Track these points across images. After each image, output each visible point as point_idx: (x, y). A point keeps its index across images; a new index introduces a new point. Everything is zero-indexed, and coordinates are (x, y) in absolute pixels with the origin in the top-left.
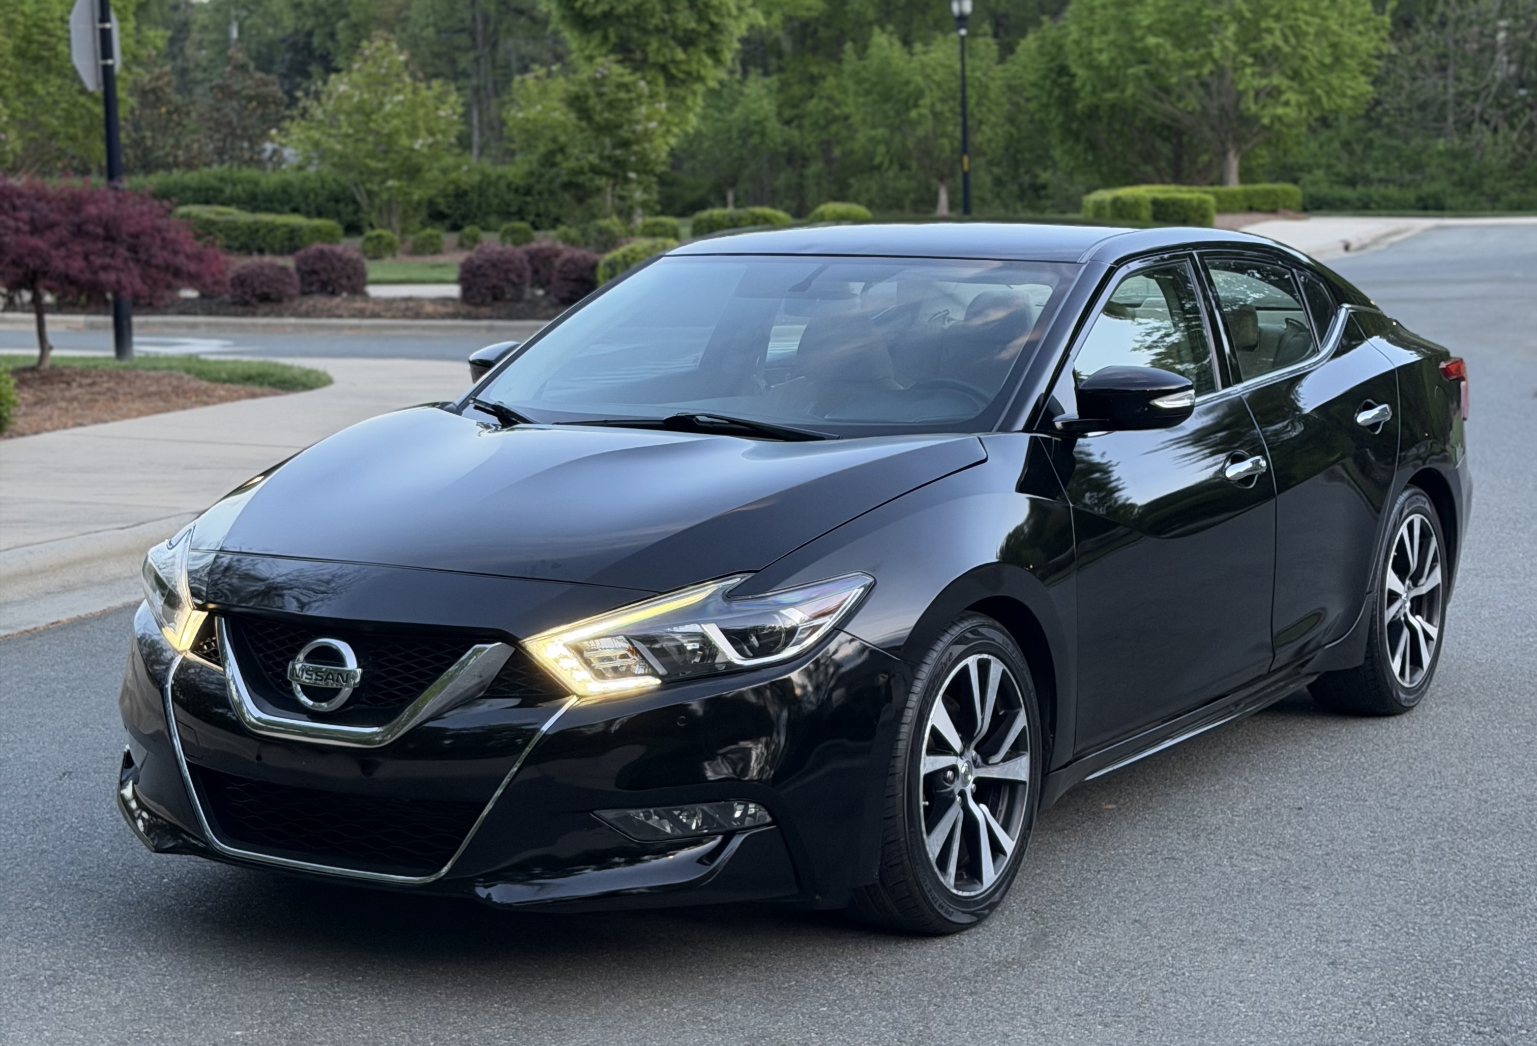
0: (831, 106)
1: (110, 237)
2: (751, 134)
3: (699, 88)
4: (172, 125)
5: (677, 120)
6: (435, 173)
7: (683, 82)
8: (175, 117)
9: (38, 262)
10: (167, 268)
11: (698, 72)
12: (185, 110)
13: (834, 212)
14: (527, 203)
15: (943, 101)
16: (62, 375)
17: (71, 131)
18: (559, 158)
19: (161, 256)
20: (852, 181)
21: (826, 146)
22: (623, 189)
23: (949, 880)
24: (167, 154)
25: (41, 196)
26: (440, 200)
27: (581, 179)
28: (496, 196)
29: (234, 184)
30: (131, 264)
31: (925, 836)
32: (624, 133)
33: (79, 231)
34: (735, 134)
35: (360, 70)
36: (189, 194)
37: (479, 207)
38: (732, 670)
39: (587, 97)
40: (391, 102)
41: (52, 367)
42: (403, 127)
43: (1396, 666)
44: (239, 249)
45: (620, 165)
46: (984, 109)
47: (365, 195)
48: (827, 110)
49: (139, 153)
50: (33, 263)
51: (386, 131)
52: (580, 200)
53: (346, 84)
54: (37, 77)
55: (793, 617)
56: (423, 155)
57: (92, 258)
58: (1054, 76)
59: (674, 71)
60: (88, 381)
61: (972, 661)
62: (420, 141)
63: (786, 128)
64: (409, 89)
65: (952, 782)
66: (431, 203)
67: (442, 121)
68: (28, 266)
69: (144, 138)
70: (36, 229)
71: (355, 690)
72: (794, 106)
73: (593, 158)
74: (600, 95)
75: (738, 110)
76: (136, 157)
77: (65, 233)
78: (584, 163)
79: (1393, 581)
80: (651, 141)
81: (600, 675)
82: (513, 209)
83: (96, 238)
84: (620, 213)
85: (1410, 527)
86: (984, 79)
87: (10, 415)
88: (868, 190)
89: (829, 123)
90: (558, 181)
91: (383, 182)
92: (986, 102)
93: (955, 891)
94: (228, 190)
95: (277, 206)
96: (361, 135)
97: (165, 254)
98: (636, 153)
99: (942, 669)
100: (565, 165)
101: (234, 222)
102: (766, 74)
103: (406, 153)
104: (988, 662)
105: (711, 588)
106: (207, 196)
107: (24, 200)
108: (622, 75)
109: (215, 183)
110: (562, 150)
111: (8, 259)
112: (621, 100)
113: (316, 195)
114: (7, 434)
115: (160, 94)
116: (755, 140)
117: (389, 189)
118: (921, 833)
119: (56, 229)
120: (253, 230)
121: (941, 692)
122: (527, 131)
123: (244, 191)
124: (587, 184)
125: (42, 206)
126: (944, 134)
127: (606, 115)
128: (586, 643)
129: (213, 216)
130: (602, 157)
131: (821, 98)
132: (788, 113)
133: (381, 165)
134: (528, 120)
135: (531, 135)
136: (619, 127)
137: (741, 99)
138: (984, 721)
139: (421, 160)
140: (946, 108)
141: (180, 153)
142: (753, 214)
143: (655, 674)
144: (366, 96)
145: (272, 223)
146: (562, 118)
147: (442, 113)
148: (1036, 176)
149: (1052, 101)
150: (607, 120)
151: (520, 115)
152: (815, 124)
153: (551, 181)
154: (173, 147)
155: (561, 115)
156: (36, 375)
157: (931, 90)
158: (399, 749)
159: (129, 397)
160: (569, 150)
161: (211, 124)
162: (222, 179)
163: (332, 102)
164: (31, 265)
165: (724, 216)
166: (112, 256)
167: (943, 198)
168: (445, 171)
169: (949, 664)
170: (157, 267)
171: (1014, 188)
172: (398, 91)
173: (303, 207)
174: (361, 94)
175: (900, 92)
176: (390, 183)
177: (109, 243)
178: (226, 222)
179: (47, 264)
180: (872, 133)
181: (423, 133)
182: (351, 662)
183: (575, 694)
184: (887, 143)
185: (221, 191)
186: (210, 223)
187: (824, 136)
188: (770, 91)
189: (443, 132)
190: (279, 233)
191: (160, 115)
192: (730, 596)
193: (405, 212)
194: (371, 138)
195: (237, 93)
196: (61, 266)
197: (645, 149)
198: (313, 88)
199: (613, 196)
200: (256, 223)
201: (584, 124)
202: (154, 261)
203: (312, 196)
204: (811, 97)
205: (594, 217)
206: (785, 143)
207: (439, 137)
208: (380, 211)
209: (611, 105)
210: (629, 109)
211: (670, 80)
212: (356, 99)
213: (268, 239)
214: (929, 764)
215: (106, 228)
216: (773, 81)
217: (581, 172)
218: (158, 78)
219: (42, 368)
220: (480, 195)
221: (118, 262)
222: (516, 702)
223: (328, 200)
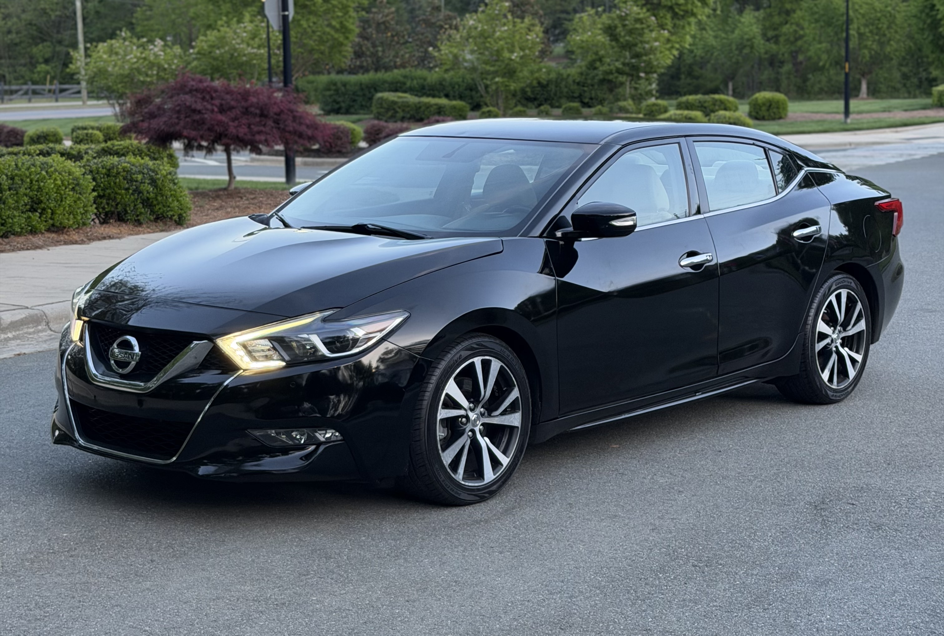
0: (797, 29)
1: (263, 115)
2: (745, 47)
3: (692, 20)
4: (394, 43)
5: (678, 40)
6: (526, 73)
7: (683, 17)
8: (396, 38)
9: (222, 129)
10: (295, 132)
11: (692, 10)
12: (402, 34)
13: (764, 97)
14: (585, 91)
15: (866, 26)
16: (239, 193)
17: (322, 48)
18: (598, 64)
19: (291, 125)
20: (810, 76)
21: (794, 55)
22: (636, 83)
23: (460, 475)
24: (391, 61)
25: (229, 92)
26: (528, 89)
27: (611, 77)
28: (566, 87)
29: (412, 80)
30: (275, 130)
31: (440, 452)
32: (638, 49)
33: (246, 112)
34: (734, 47)
35: (483, 12)
36: (387, 85)
37: (555, 94)
38: (324, 359)
39: (616, 27)
40: (499, 31)
41: (236, 188)
42: (506, 46)
43: (825, 376)
44: (410, 119)
45: (635, 69)
46: (892, 31)
47: (483, 88)
48: (796, 31)
49: (375, 60)
50: (219, 129)
51: (495, 48)
52: (611, 90)
53: (474, 20)
54: (303, 17)
55: (359, 333)
56: (517, 63)
57: (252, 127)
58: (927, 11)
59: (677, 10)
60: (252, 196)
61: (477, 361)
62: (515, 54)
63: (767, 43)
64: (511, 23)
65: (466, 424)
66: (523, 91)
67: (530, 42)
68: (216, 131)
69: (377, 51)
70: (222, 110)
71: (137, 363)
72: (775, 29)
73: (618, 65)
74: (624, 26)
75: (737, 32)
76: (373, 62)
77: (238, 112)
78: (612, 67)
79: (822, 327)
80: (655, 54)
81: (254, 359)
82: (576, 95)
83: (255, 115)
84: (633, 98)
85: (838, 297)
86: (893, 12)
87: (187, 216)
88: (820, 82)
89: (796, 40)
90: (597, 78)
91: (494, 78)
92: (893, 26)
93: (463, 483)
94: (408, 84)
95: (436, 93)
96: (482, 51)
97: (294, 125)
98: (645, 61)
99: (454, 363)
100: (601, 68)
101: (407, 102)
102: (757, 9)
103: (506, 62)
104: (489, 362)
105: (318, 315)
106: (396, 87)
107: (218, 94)
108: (639, 14)
109: (401, 79)
110: (600, 60)
111: (206, 127)
112: (637, 29)
113: (459, 86)
114: (185, 226)
115: (388, 25)
116: (746, 51)
117: (497, 83)
118: (438, 450)
119: (234, 110)
120: (418, 107)
121: (454, 375)
122: (582, 48)
123: (417, 83)
124: (614, 80)
125: (228, 97)
126: (866, 47)
127: (627, 38)
128: (249, 343)
129: (395, 99)
130: (624, 64)
131: (792, 24)
132: (770, 33)
133: (492, 69)
134: (582, 41)
135: (585, 48)
136: (635, 45)
137: (739, 25)
138: (486, 392)
139: (516, 65)
140: (867, 30)
141: (398, 60)
142: (713, 99)
143: (283, 360)
144: (486, 27)
145: (429, 103)
146: (603, 40)
147: (529, 37)
148: (931, 73)
149: (926, 26)
150: (627, 41)
151: (578, 38)
152: (787, 40)
153: (593, 78)
154: (394, 56)
155: (602, 38)
156: (226, 193)
157: (858, 19)
158: (157, 393)
159: (269, 206)
160: (604, 60)
161: (418, 43)
162: (405, 77)
163: (465, 31)
164: (218, 131)
165: (696, 100)
166: (264, 125)
167: (864, 87)
168: (532, 72)
169: (459, 361)
170: (290, 132)
171: (915, 80)
172: (504, 25)
173: (451, 93)
174: (482, 27)
175: (838, 20)
176: (497, 79)
177: (263, 119)
178: (403, 102)
179: (227, 130)
180: (819, 46)
181: (517, 49)
182: (137, 349)
183: (241, 369)
184: (828, 52)
185: (404, 84)
186: (394, 103)
187: (793, 48)
188: (758, 20)
189: (530, 49)
190: (432, 109)
191: (387, 37)
192: (325, 320)
193: (507, 97)
194: (487, 53)
195: (434, 23)
196: (234, 131)
197: (650, 59)
198: (454, 23)
199: (630, 88)
200: (419, 103)
201: (614, 43)
202: (287, 129)
203: (457, 87)
204: (786, 23)
205: (618, 100)
206: (766, 53)
207: (527, 52)
208: (492, 96)
209: (631, 32)
210: (641, 35)
211: (675, 15)
212: (479, 29)
213: (426, 113)
214: (443, 414)
215: (262, 110)
216: (761, 14)
217: (611, 73)
218: (387, 16)
219: (230, 188)
220: (556, 87)
221: (267, 129)
222: (219, 371)
223: (466, 90)
